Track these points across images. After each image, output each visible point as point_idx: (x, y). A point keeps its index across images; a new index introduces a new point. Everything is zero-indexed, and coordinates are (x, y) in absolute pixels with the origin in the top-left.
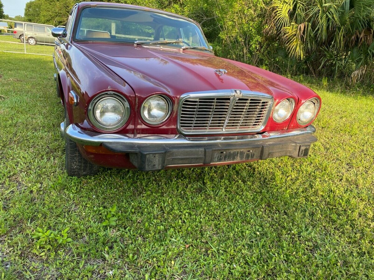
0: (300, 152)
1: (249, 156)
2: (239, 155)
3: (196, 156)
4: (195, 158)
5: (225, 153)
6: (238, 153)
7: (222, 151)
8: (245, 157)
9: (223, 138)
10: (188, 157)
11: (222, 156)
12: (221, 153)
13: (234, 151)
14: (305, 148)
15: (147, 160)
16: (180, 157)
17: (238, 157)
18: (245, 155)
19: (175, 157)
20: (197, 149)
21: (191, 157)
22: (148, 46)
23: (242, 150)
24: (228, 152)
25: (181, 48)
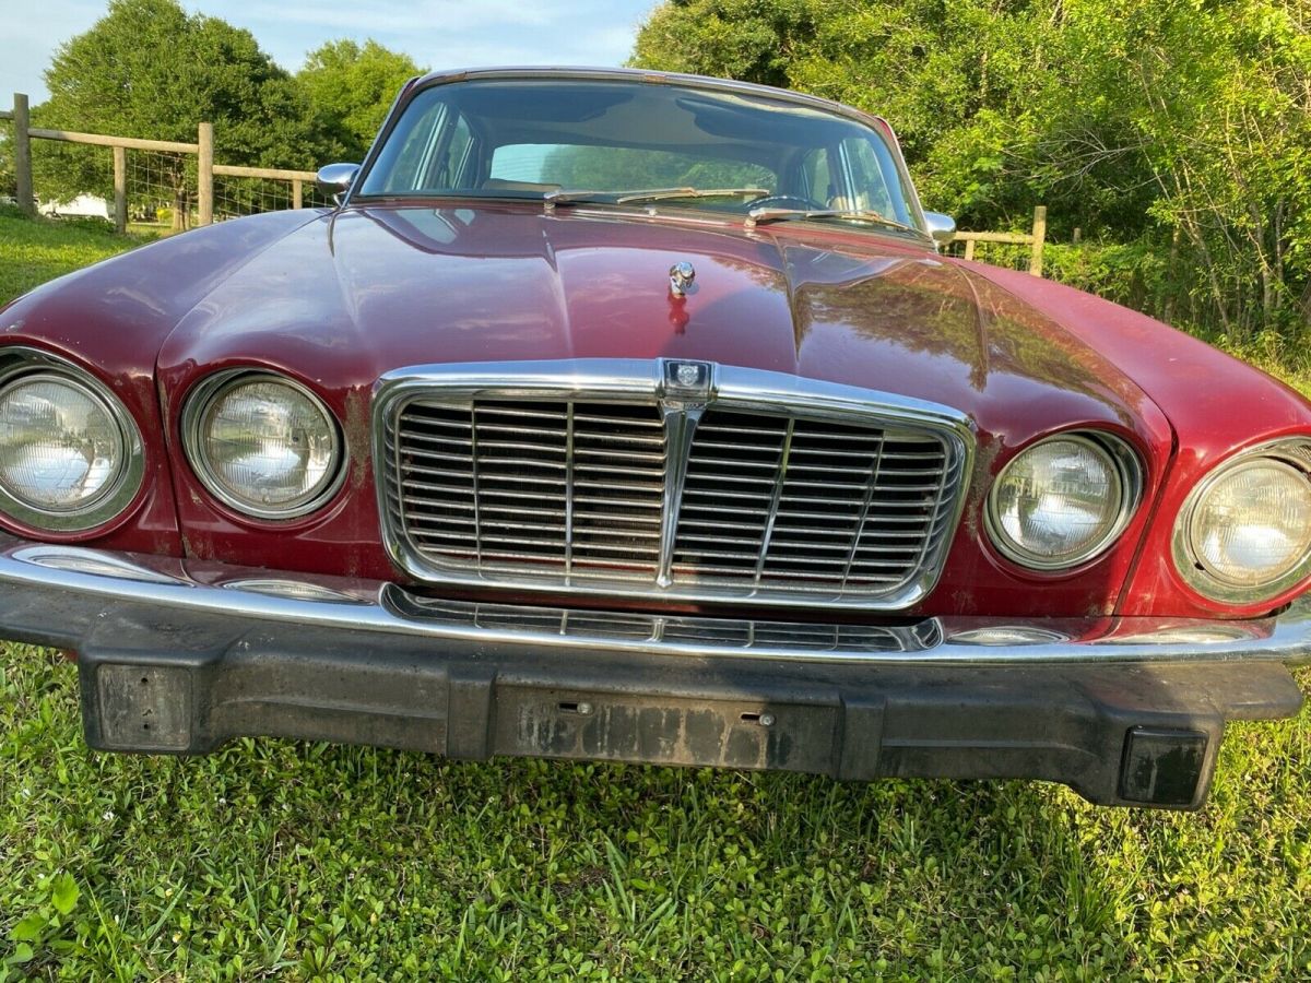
0: (1131, 771)
1: (756, 747)
2: (682, 731)
3: (396, 710)
4: (388, 718)
5: (585, 708)
6: (673, 722)
7: (569, 698)
8: (724, 750)
9: (659, 622)
10: (349, 705)
11: (571, 729)
12: (564, 706)
13: (648, 705)
14: (1166, 749)
15: (108, 696)
16: (304, 701)
17: (680, 744)
18: (725, 737)
19: (279, 699)
20: (408, 671)
21: (366, 707)
22: (606, 209)
23: (700, 708)
24: (607, 706)
25: (748, 216)
